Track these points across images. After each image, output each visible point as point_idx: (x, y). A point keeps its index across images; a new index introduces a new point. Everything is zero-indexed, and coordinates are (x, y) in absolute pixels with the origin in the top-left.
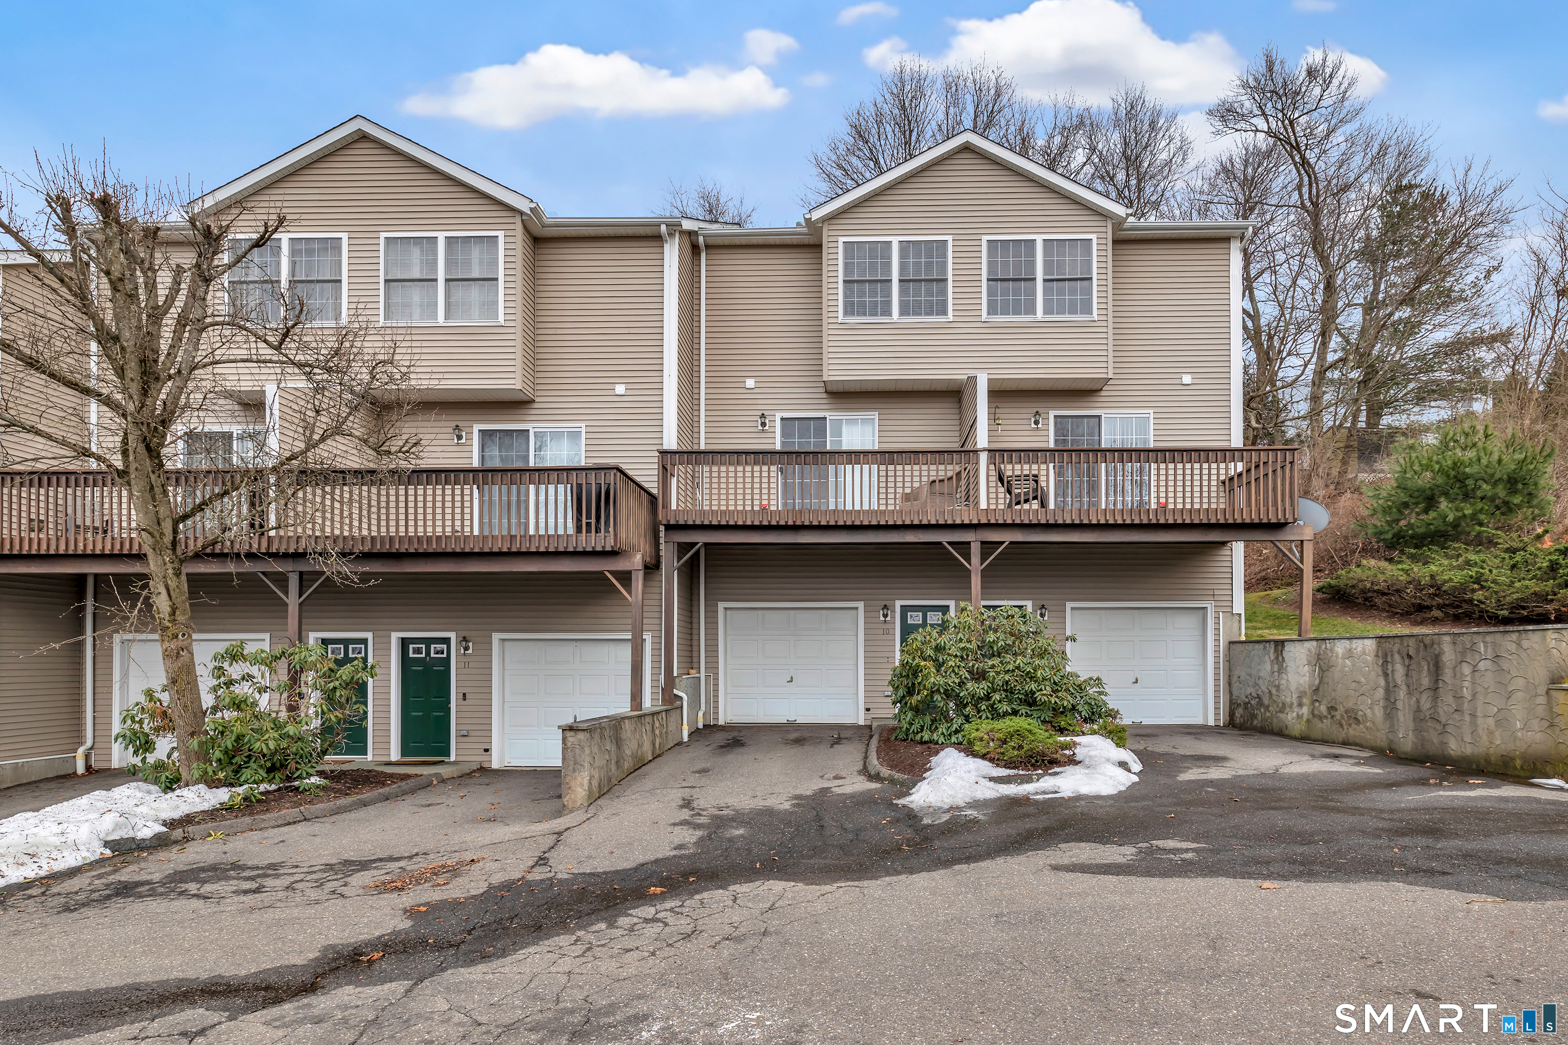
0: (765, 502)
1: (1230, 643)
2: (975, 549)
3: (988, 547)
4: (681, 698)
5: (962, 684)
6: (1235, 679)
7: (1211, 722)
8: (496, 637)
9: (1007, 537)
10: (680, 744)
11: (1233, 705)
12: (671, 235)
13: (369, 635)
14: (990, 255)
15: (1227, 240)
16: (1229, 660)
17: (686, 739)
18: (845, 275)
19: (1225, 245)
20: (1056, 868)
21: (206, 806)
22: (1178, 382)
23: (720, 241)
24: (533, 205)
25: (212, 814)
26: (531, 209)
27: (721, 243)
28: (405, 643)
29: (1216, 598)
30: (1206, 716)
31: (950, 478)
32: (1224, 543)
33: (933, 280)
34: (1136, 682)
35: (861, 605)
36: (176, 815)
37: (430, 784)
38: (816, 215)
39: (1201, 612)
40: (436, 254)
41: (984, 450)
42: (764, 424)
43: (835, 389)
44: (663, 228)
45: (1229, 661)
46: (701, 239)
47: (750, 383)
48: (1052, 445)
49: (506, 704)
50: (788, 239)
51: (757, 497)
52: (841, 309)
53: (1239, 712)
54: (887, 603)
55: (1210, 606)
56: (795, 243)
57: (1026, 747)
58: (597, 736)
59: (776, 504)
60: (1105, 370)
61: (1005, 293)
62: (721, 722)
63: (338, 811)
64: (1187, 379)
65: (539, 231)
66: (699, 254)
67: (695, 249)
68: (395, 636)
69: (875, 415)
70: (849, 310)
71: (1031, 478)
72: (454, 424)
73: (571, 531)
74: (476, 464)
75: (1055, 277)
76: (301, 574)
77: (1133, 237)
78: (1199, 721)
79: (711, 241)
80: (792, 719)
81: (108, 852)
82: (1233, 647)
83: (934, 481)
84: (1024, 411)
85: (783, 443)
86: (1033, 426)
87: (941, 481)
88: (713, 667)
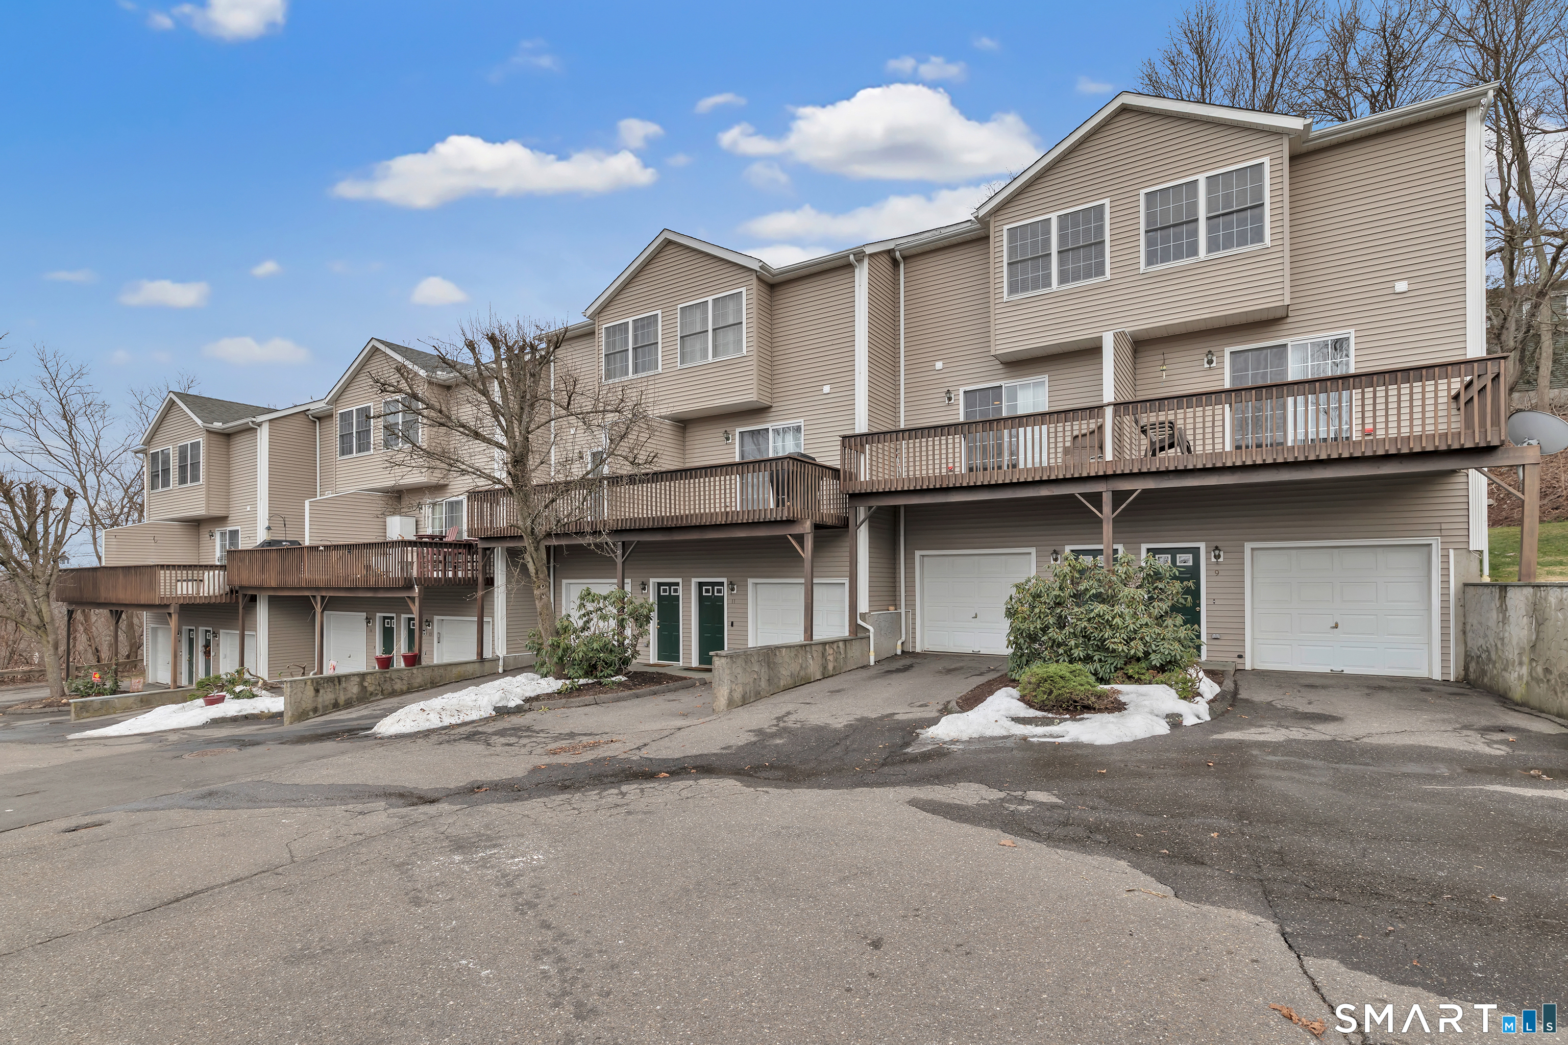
0: (950, 465)
1: (1466, 585)
2: (1107, 499)
3: (1119, 497)
4: (868, 630)
5: (1045, 630)
6: (1468, 627)
7: (1437, 676)
8: (751, 581)
9: (1139, 485)
10: (866, 667)
11: (1468, 658)
12: (860, 260)
13: (679, 580)
14: (1148, 207)
15: (1462, 113)
16: (1462, 604)
17: (872, 663)
18: (1010, 257)
19: (1460, 120)
20: (914, 803)
21: (550, 691)
22: (1390, 291)
23: (913, 251)
24: (761, 264)
25: (549, 696)
26: (760, 267)
27: (915, 252)
28: (701, 585)
29: (1444, 533)
30: (1430, 671)
31: (1092, 432)
32: (1454, 472)
33: (1091, 245)
34: (1336, 627)
35: (1033, 550)
36: (533, 695)
37: (693, 685)
38: (981, 213)
39: (1426, 549)
40: (707, 313)
41: (1109, 405)
42: (950, 399)
43: (1008, 359)
44: (852, 257)
45: (1463, 606)
46: (898, 254)
47: (939, 365)
48: (1227, 386)
49: (759, 631)
50: (967, 236)
51: (944, 461)
52: (1005, 289)
53: (1472, 667)
54: (1057, 548)
55: (1436, 544)
56: (974, 237)
57: (1055, 692)
58: (740, 662)
59: (961, 468)
60: (1280, 298)
61: (1166, 240)
62: (918, 650)
63: (618, 700)
64: (1401, 286)
65: (772, 280)
66: (899, 266)
67: (895, 263)
68: (695, 581)
69: (1045, 378)
70: (1013, 290)
71: (1167, 425)
72: (723, 430)
73: (772, 505)
74: (737, 459)
75: (1221, 212)
76: (623, 543)
77: (1326, 145)
78: (1423, 673)
79: (906, 253)
80: (976, 650)
81: (494, 713)
82: (1471, 590)
83: (1077, 437)
84: (1197, 352)
85: (967, 414)
86: (1207, 366)
87: (1084, 435)
88: (911, 604)
